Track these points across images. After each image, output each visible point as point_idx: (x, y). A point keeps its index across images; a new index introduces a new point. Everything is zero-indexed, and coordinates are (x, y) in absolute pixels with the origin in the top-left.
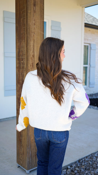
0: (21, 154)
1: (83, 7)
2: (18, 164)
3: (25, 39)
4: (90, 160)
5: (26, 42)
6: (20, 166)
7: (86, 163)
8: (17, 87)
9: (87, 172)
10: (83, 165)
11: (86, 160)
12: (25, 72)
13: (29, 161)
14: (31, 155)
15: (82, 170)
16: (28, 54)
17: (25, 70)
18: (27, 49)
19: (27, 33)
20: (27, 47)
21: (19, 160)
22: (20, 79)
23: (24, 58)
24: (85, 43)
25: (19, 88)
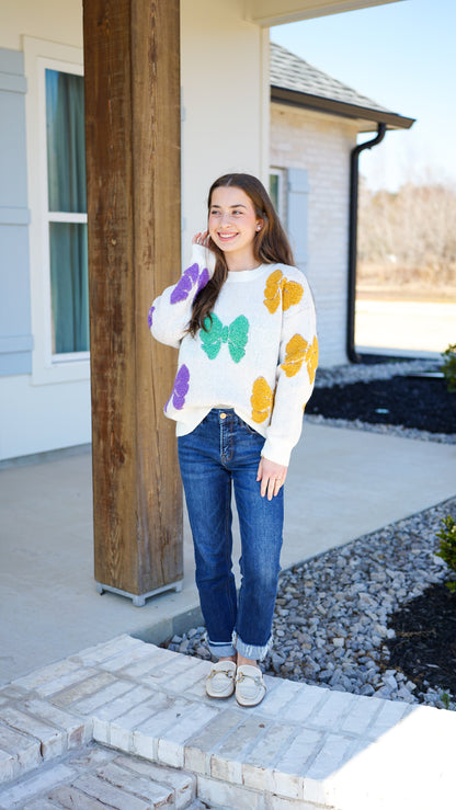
0: (113, 549)
1: (263, 27)
2: (99, 584)
3: (123, 168)
4: (327, 565)
5: (128, 178)
6: (107, 587)
7: (316, 575)
8: (95, 325)
9: (322, 595)
10: (309, 580)
11: (316, 565)
12: (127, 276)
13: (143, 567)
14: (149, 548)
15: (308, 592)
16: (136, 216)
17: (126, 270)
18: (133, 200)
19: (132, 150)
20: (132, 193)
21: (105, 568)
22: (107, 299)
23: (124, 231)
24: (272, 167)
25: (102, 328)
